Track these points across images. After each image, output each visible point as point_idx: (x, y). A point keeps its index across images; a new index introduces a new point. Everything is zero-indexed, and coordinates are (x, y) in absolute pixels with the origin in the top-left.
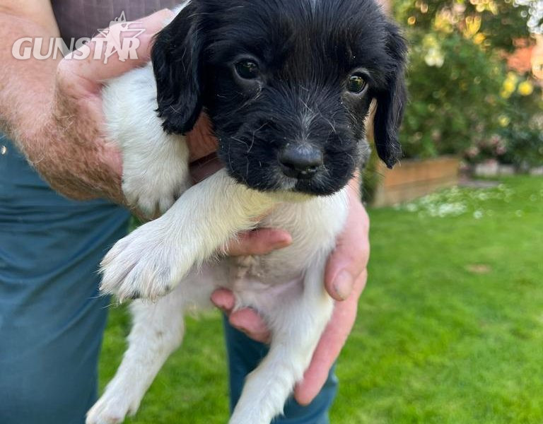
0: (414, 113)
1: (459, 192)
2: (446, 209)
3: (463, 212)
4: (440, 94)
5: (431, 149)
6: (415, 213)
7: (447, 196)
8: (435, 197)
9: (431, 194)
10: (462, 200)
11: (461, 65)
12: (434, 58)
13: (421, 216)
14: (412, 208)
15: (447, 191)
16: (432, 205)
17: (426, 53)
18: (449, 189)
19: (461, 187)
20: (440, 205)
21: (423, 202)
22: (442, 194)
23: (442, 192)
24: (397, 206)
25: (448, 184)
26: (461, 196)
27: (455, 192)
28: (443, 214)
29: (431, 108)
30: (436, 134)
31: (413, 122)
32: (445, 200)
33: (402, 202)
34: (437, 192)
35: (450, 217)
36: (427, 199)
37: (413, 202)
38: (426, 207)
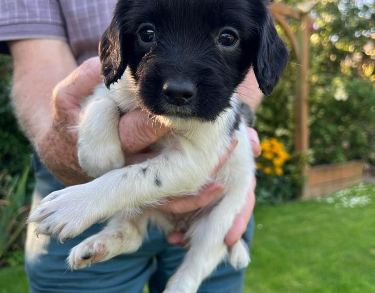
0: (328, 132)
1: (365, 187)
2: (355, 201)
3: (368, 203)
4: (346, 118)
5: (341, 157)
6: (333, 205)
7: (356, 190)
8: (347, 191)
9: (344, 189)
10: (367, 194)
11: (361, 98)
12: (341, 95)
13: (337, 206)
14: (330, 200)
15: (355, 187)
16: (345, 198)
17: (335, 92)
18: (357, 185)
19: (366, 183)
20: (351, 198)
21: (338, 196)
22: (352, 189)
23: (352, 187)
24: (319, 199)
25: (356, 182)
26: (366, 190)
27: (361, 187)
28: (353, 205)
29: (341, 128)
30: (345, 144)
31: (328, 138)
32: (354, 194)
33: (323, 196)
34: (348, 187)
35: (358, 207)
36: (341, 193)
37: (331, 196)
38: (341, 200)
